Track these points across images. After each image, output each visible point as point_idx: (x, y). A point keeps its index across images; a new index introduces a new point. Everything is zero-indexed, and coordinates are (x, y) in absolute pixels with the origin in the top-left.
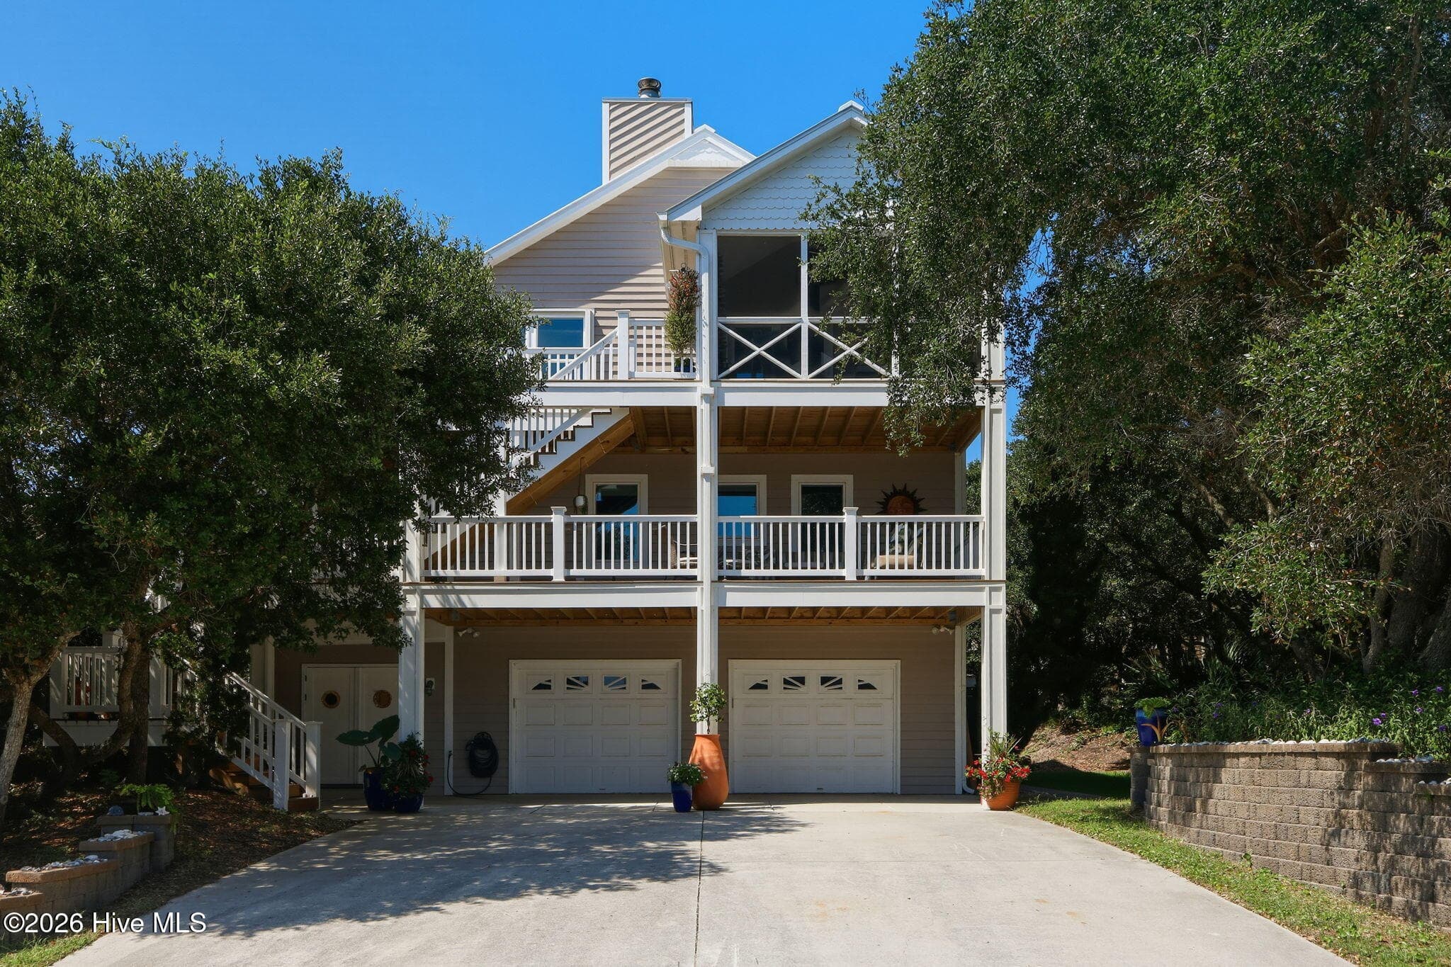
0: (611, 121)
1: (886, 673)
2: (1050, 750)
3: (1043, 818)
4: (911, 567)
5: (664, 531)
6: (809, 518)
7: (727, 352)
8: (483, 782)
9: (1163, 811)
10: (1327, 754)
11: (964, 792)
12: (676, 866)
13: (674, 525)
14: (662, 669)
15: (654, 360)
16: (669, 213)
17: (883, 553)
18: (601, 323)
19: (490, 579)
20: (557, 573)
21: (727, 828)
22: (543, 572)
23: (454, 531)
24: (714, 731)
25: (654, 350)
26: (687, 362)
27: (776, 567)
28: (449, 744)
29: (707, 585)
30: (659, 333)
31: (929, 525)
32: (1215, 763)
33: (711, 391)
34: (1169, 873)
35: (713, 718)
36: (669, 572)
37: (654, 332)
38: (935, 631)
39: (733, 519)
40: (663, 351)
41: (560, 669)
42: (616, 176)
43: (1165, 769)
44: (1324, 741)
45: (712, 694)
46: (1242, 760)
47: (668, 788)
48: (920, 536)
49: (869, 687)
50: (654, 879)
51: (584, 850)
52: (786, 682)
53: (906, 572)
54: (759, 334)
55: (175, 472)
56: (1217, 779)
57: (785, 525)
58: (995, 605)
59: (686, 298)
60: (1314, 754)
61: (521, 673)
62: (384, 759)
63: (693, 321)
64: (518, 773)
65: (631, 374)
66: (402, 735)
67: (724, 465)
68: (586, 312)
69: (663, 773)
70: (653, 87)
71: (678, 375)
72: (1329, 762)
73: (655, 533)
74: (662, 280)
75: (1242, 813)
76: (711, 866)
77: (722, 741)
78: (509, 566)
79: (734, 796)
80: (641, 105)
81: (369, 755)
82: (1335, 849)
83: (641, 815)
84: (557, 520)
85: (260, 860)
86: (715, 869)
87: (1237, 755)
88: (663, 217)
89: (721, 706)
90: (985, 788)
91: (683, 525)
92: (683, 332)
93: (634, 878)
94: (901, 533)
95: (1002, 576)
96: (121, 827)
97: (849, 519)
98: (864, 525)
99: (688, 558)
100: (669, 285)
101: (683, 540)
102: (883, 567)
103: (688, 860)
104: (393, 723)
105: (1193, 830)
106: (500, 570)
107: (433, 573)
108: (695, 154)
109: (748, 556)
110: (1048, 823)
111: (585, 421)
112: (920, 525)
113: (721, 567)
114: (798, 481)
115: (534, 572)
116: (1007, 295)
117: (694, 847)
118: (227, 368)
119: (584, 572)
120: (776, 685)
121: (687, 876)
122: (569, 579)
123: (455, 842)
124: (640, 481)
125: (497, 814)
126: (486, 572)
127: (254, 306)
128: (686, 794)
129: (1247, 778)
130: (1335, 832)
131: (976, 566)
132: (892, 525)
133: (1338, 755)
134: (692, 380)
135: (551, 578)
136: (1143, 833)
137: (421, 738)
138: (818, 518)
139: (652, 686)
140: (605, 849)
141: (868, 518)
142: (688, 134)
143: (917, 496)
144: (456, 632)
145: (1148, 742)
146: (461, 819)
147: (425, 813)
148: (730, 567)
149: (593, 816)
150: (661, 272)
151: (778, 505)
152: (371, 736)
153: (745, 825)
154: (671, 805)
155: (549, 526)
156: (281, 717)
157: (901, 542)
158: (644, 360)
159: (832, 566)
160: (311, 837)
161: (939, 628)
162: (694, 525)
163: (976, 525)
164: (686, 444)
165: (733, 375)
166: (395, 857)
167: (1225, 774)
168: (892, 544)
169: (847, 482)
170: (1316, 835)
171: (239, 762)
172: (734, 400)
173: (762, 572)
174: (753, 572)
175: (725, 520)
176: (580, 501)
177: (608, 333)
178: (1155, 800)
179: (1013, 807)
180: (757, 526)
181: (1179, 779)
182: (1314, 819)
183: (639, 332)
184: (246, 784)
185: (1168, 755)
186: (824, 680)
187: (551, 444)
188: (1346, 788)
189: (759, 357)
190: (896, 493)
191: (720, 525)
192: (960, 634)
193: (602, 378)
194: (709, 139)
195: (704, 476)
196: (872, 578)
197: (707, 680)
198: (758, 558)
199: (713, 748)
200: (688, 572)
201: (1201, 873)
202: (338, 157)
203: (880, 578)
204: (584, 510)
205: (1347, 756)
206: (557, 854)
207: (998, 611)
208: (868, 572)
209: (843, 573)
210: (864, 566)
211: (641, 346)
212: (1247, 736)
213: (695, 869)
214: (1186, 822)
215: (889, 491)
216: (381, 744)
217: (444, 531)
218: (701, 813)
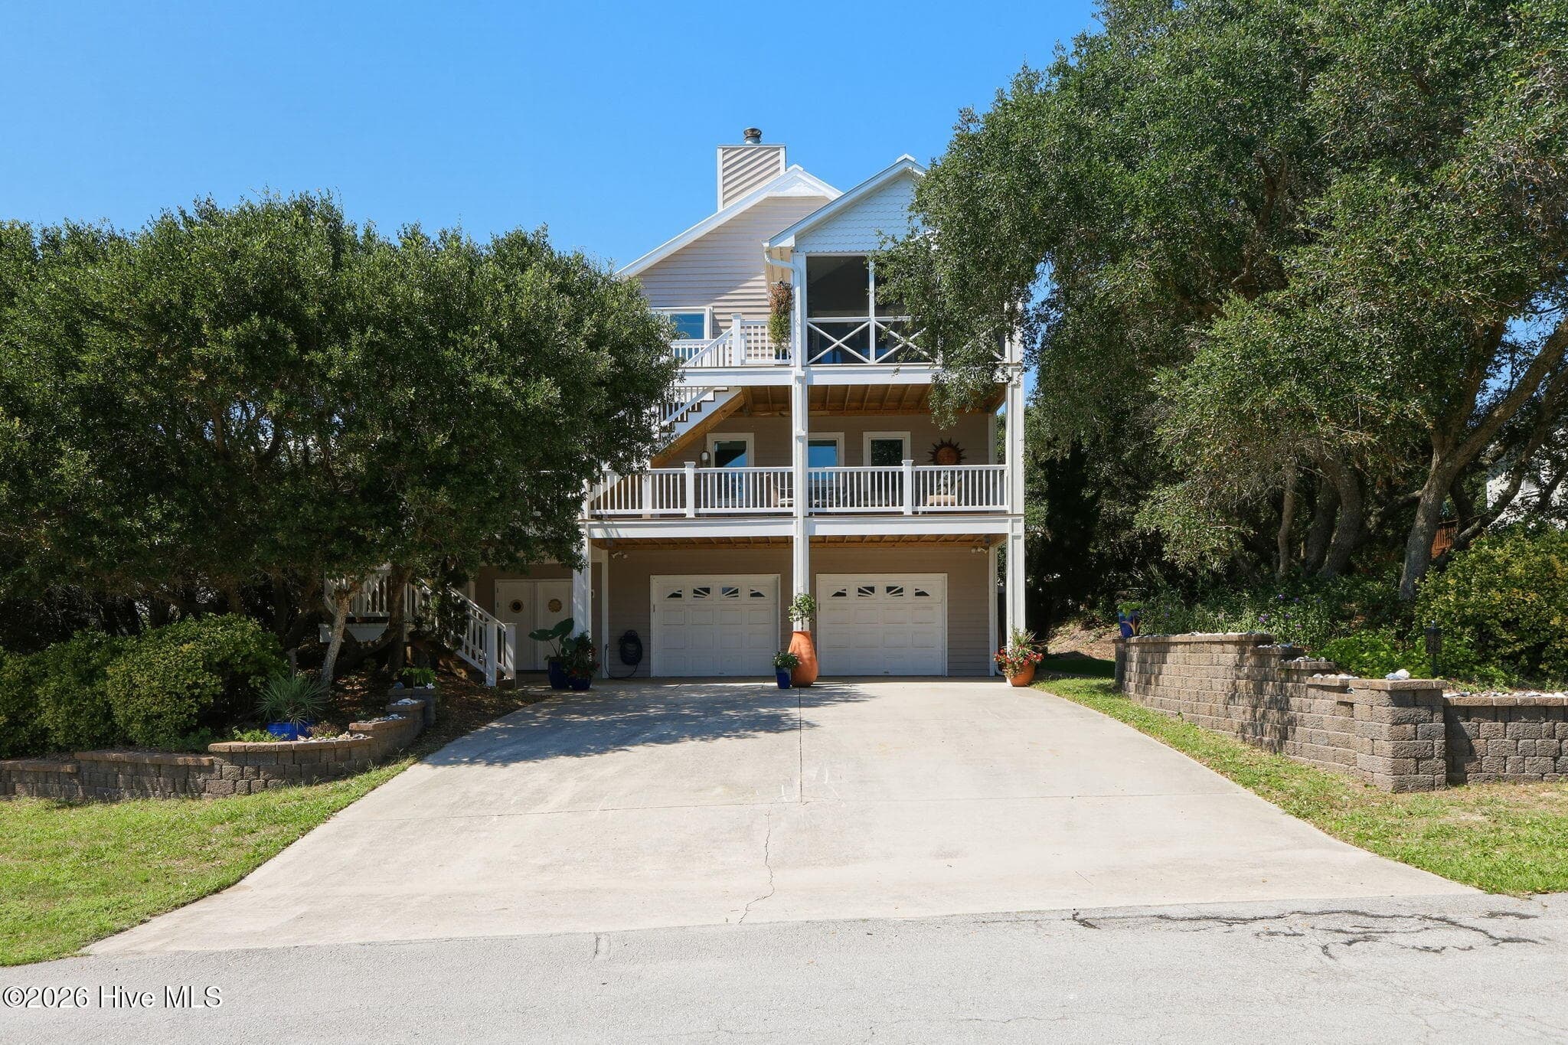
0: (724, 162)
1: (936, 583)
2: (1072, 643)
3: (1049, 691)
4: (953, 504)
5: (768, 479)
6: (877, 468)
7: (815, 345)
8: (631, 668)
9: (1132, 685)
10: (1229, 642)
11: (996, 674)
12: (783, 723)
13: (775, 474)
14: (765, 581)
15: (760, 352)
16: (771, 241)
17: (932, 493)
18: (718, 317)
19: (640, 516)
20: (689, 511)
21: (817, 700)
22: (679, 511)
23: (612, 481)
24: (807, 629)
25: (760, 345)
26: (785, 351)
27: (852, 505)
28: (605, 640)
29: (800, 519)
30: (763, 331)
31: (967, 472)
32: (1163, 648)
33: (802, 374)
34: (1126, 725)
35: (806, 619)
36: (772, 510)
37: (759, 331)
38: (973, 551)
39: (820, 470)
40: (767, 345)
41: (689, 582)
42: (729, 205)
43: (1134, 653)
44: (1230, 633)
45: (805, 601)
46: (1180, 647)
47: (773, 672)
48: (960, 481)
49: (923, 594)
50: (768, 731)
51: (717, 712)
52: (860, 590)
53: (949, 508)
54: (839, 330)
55: (455, 459)
56: (1164, 662)
57: (859, 474)
58: (1016, 533)
59: (783, 306)
60: (1222, 643)
61: (659, 585)
62: (564, 651)
63: (788, 321)
64: (657, 660)
65: (743, 362)
66: (576, 632)
67: (813, 426)
68: (707, 310)
69: (768, 659)
70: (755, 135)
71: (778, 362)
72: (1230, 647)
73: (762, 480)
74: (765, 291)
75: (1178, 684)
76: (807, 723)
77: (812, 636)
78: (654, 507)
79: (821, 678)
80: (746, 149)
81: (551, 648)
82: (1231, 707)
83: (753, 691)
84: (689, 471)
85: (492, 721)
86: (811, 725)
87: (1176, 644)
88: (766, 245)
89: (811, 611)
90: (1008, 672)
91: (783, 474)
92: (781, 329)
93: (755, 731)
94: (946, 478)
95: (1022, 511)
96: (405, 697)
97: (907, 468)
98: (918, 473)
99: (786, 500)
100: (770, 295)
101: (783, 485)
102: (932, 505)
103: (791, 719)
104: (569, 624)
105: (1149, 698)
106: (647, 509)
107: (598, 512)
108: (787, 188)
109: (831, 498)
110: (1052, 695)
111: (709, 396)
112: (960, 473)
113: (810, 505)
114: (868, 437)
115: (672, 511)
116: (1020, 306)
117: (795, 712)
118: (488, 389)
119: (709, 510)
120: (852, 593)
121: (790, 729)
122: (698, 515)
123: (623, 709)
124: (749, 438)
125: (647, 691)
126: (637, 511)
127: (502, 346)
128: (786, 675)
129: (1181, 660)
130: (1233, 696)
131: (1002, 503)
132: (939, 473)
133: (1235, 643)
134: (787, 365)
135: (685, 515)
136: (1116, 700)
137: (589, 635)
138: (883, 469)
139: (758, 595)
140: (731, 713)
141: (921, 468)
142: (782, 172)
143: (960, 447)
144: (610, 555)
145: (1128, 633)
146: (622, 694)
147: (592, 690)
148: (817, 506)
149: (720, 691)
150: (764, 284)
151: (853, 459)
152: (554, 633)
153: (830, 697)
154: (776, 684)
155: (683, 477)
156: (487, 620)
157: (946, 485)
158: (753, 352)
159: (894, 504)
160: (520, 707)
161: (976, 548)
162: (790, 475)
163: (1002, 472)
164: (783, 409)
165: (818, 361)
166: (585, 719)
167: (1170, 658)
168: (939, 486)
169: (905, 437)
170: (1221, 699)
171: (461, 654)
172: (820, 380)
173: (841, 509)
174: (835, 509)
175: (814, 470)
176: (705, 456)
177: (725, 331)
178: (1127, 677)
179: (1029, 684)
180: (838, 474)
181: (1142, 662)
182: (1221, 685)
183: (748, 331)
184: (466, 669)
185: (1136, 644)
186: (889, 589)
187: (682, 416)
188: (1239, 666)
189: (838, 347)
190: (943, 445)
191: (810, 474)
192: (993, 552)
193: (721, 365)
194: (799, 176)
195: (797, 437)
196: (924, 513)
197: (801, 590)
198: (838, 498)
199: (806, 641)
200: (786, 509)
201: (1146, 725)
202: (545, 229)
203: (930, 513)
204: (708, 464)
205: (1240, 643)
206: (698, 716)
207: (1019, 537)
208: (921, 508)
209: (902, 509)
210: (918, 504)
211: (749, 342)
212: (1185, 631)
213: (796, 726)
214: (1145, 692)
215: (938, 443)
216: (561, 640)
217: (605, 480)
218: (797, 689)
